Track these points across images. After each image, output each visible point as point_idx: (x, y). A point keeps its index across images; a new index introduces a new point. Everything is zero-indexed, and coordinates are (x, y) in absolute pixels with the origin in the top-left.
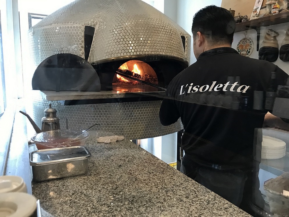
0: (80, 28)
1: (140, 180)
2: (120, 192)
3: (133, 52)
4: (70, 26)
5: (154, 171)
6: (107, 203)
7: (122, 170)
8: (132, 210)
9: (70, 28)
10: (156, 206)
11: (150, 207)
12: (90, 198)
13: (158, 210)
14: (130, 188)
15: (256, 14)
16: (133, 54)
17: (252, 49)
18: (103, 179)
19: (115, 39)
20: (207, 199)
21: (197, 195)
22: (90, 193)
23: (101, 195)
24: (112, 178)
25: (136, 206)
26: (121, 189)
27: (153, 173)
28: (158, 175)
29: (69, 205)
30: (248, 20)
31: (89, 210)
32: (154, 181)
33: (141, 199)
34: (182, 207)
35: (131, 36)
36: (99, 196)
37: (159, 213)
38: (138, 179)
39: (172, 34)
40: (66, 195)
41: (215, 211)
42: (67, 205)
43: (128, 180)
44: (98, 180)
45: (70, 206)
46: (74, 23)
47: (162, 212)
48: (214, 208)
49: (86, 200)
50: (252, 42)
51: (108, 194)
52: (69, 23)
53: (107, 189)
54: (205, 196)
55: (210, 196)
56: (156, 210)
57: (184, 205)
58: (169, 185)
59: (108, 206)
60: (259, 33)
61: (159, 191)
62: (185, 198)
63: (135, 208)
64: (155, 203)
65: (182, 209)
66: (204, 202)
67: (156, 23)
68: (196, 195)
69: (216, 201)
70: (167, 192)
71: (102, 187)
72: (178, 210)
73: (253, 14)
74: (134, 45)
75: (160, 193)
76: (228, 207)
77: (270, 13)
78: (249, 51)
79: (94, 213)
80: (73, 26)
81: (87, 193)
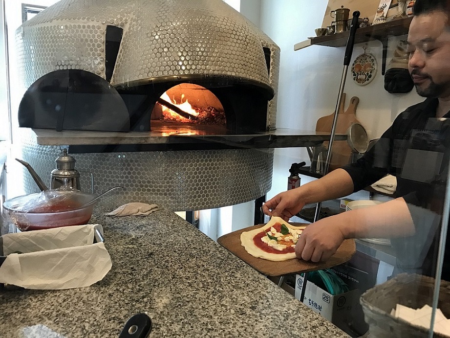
0: (99, 28)
1: (180, 278)
2: (143, 297)
3: (184, 71)
4: (82, 25)
5: (205, 264)
6: (119, 317)
7: (153, 260)
8: (159, 328)
9: (82, 29)
10: (200, 323)
11: (190, 324)
12: (92, 307)
13: (203, 329)
14: (161, 291)
15: (381, 15)
16: (184, 73)
17: (375, 71)
18: (119, 276)
19: (155, 48)
20: (286, 311)
21: (270, 304)
22: (93, 299)
23: (112, 302)
24: (134, 274)
25: (166, 322)
26: (145, 293)
27: (203, 266)
28: (212, 269)
29: (53, 320)
30: (369, 25)
31: (87, 328)
32: (203, 280)
33: (177, 310)
34: (243, 325)
35: (181, 43)
36: (107, 303)
37: (203, 335)
38: (177, 275)
39: (248, 43)
40: (52, 303)
41: (296, 331)
42: (49, 319)
43: (161, 277)
44: (112, 277)
45: (55, 320)
46: (88, 19)
47: (209, 333)
48: (295, 326)
49: (85, 311)
50: (375, 61)
51: (124, 300)
52: (81, 20)
53: (123, 293)
54: (282, 306)
55: (291, 307)
56: (199, 330)
57: (247, 322)
58: (227, 287)
59: (119, 321)
60: (386, 47)
61: (208, 298)
62: (249, 310)
63: (164, 325)
64: (200, 317)
65: (242, 327)
66: (280, 316)
67: (222, 24)
68: (268, 303)
69: (300, 315)
70: (221, 298)
71: (115, 289)
72: (235, 330)
73: (377, 16)
74: (185, 59)
75: (209, 301)
76: (318, 325)
77: (404, 14)
78: (370, 74)
79: (93, 334)
80: (86, 25)
81: (88, 299)
